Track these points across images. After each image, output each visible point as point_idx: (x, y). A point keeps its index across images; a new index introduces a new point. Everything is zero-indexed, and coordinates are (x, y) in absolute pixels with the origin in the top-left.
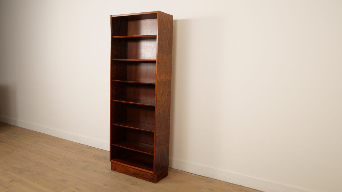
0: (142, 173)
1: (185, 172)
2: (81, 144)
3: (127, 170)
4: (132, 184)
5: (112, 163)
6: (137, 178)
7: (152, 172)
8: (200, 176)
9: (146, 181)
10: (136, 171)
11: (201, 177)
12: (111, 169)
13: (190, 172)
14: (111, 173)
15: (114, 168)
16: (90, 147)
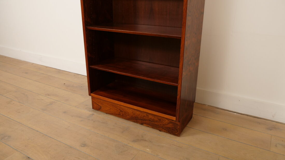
0: (150, 116)
1: (218, 108)
2: (47, 67)
3: (121, 111)
4: (134, 141)
5: (93, 98)
6: (140, 125)
7: (174, 118)
8: (248, 115)
9: (158, 132)
10: (138, 113)
11: (249, 117)
12: (92, 107)
13: (227, 109)
14: (93, 114)
15: (96, 107)
16: (59, 72)
